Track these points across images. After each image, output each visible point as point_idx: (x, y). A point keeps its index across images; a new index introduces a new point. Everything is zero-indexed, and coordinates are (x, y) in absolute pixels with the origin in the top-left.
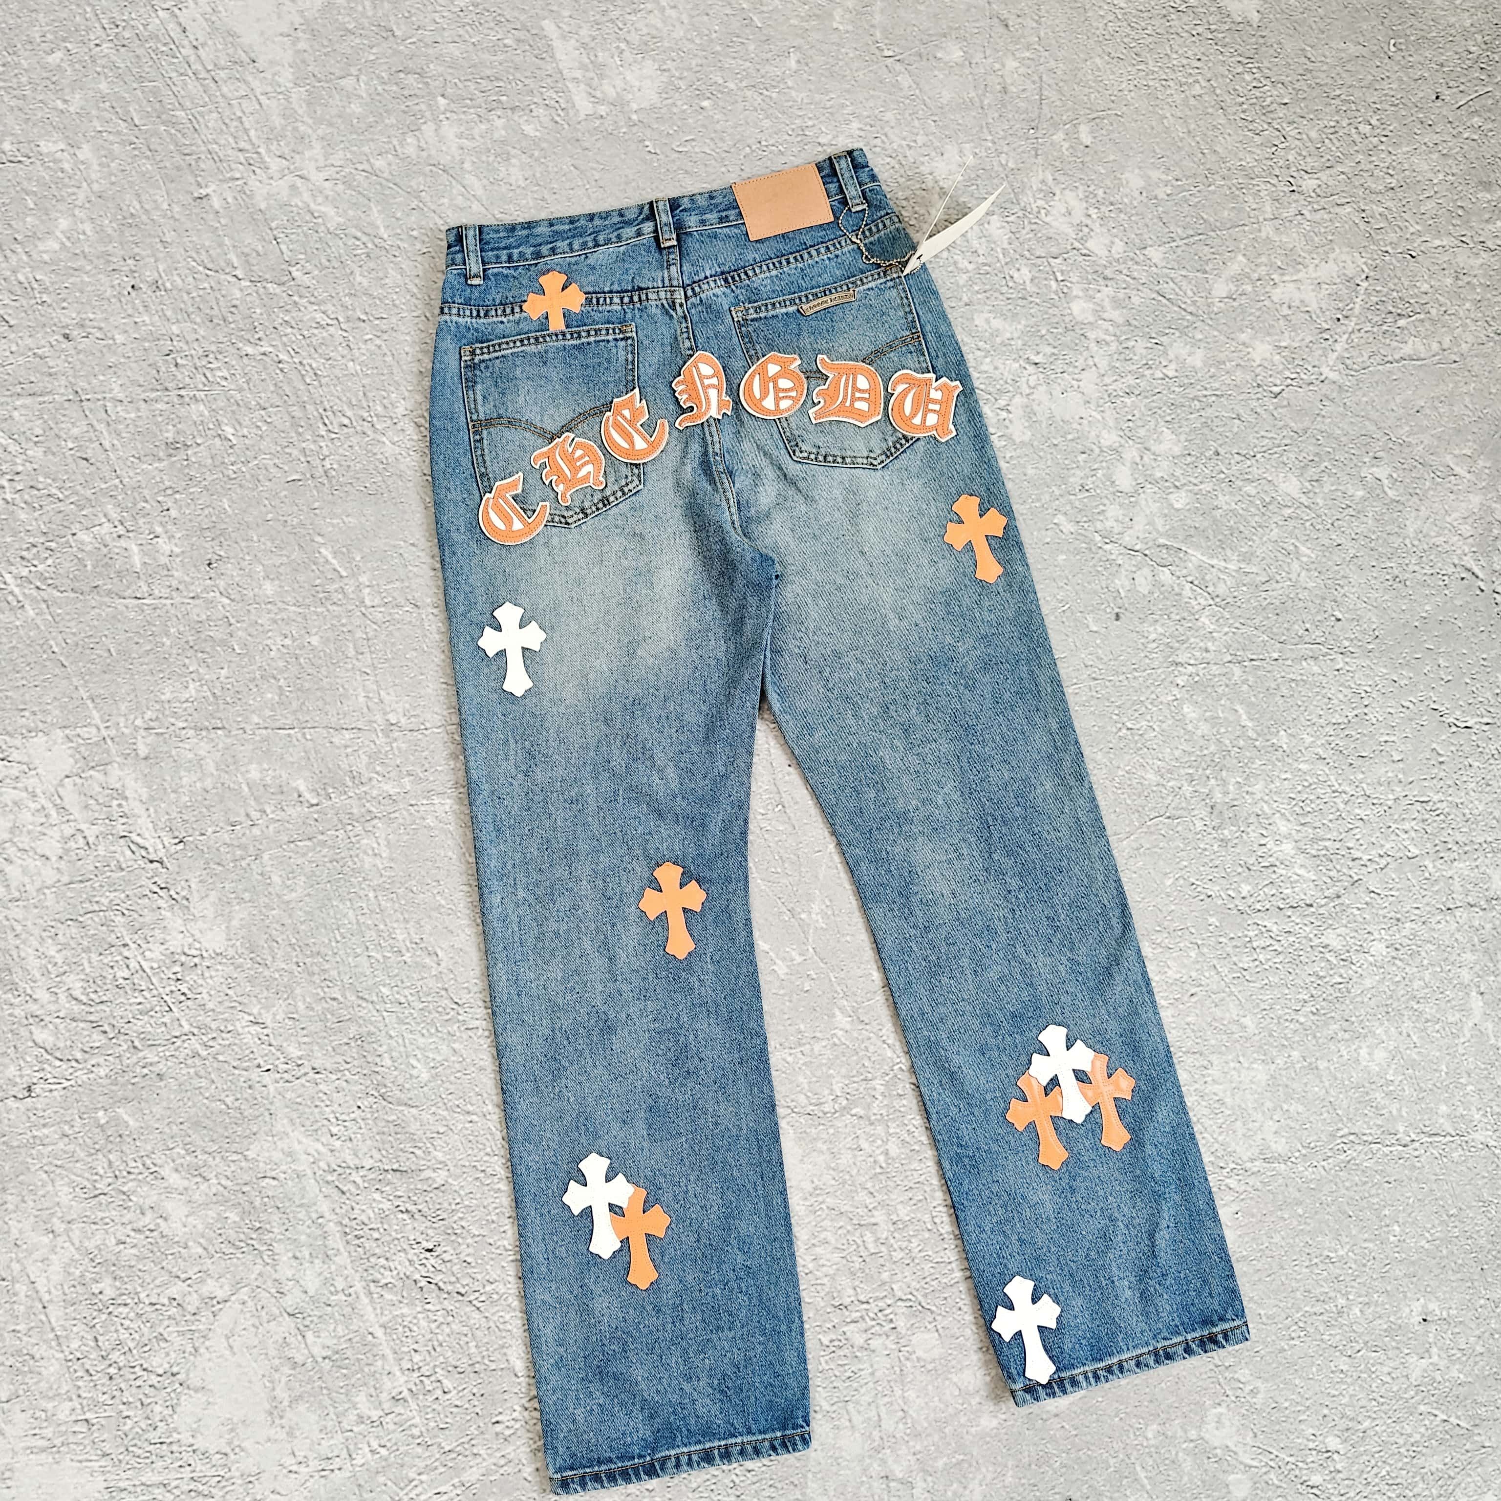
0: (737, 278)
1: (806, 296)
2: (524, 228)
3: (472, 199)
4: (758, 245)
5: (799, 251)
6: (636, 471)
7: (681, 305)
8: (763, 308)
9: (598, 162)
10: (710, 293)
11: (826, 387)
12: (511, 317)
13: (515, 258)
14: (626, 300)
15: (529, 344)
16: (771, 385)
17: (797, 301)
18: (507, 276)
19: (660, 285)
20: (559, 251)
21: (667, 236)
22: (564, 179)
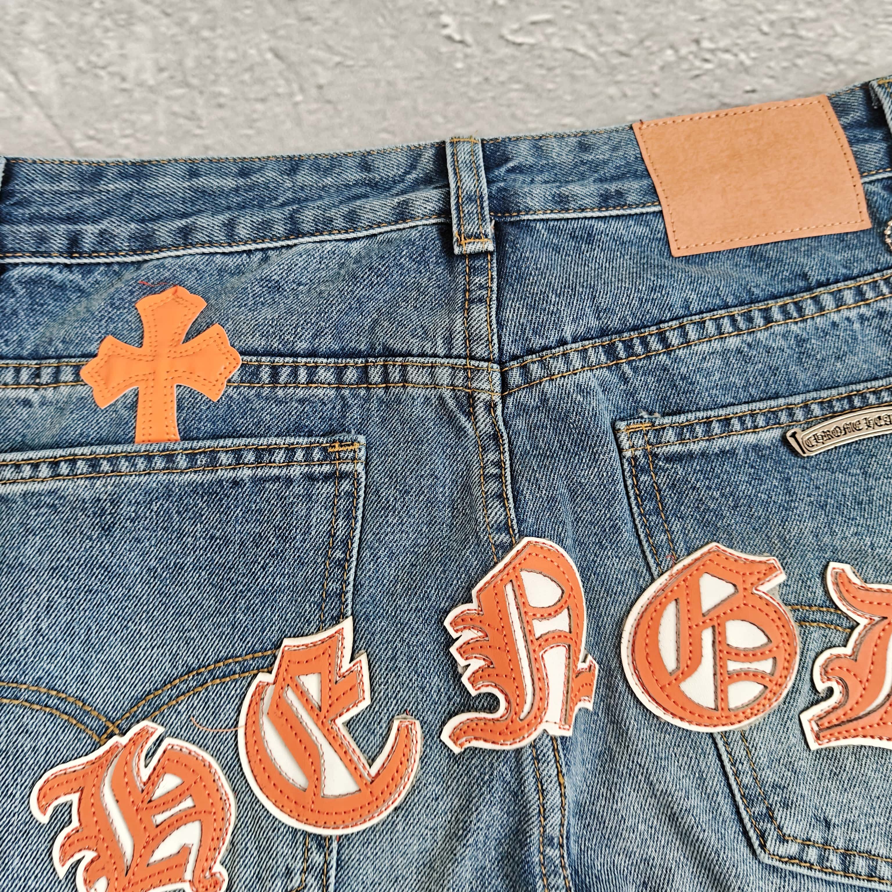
0: (639, 349)
1: (806, 407)
2: (123, 175)
3: (28, 100)
4: (694, 270)
5: (791, 294)
6: (317, 858)
7: (490, 407)
8: (699, 430)
9: (329, 49)
10: (569, 382)
11: (848, 650)
12: (50, 393)
13: (87, 244)
14: (351, 375)
15: (73, 475)
16: (707, 636)
17: (784, 417)
18: (62, 287)
19: (441, 351)
20: (200, 236)
21: (469, 228)
22: (247, 77)
